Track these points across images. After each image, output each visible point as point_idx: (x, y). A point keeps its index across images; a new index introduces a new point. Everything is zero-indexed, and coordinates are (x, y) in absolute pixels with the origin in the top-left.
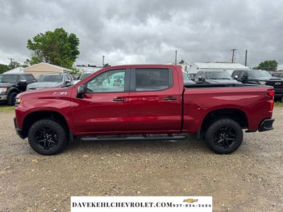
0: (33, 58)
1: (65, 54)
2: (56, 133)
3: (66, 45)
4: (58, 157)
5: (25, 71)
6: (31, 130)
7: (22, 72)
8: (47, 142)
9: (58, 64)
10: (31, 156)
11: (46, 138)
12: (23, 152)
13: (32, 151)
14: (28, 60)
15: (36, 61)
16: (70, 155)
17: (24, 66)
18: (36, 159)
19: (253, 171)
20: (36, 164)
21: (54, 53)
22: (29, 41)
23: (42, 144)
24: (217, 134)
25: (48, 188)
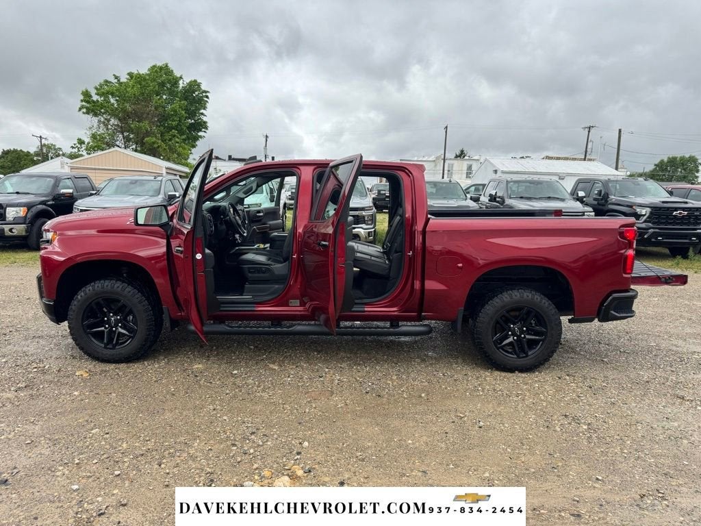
0: (94, 136)
1: (171, 128)
2: (131, 312)
3: (176, 105)
4: (136, 368)
5: (72, 168)
6: (74, 305)
7: (67, 170)
8: (111, 333)
9: (153, 152)
10: (75, 362)
11: (109, 322)
12: (55, 353)
13: (77, 352)
14: (81, 142)
15: (100, 143)
16: (163, 363)
17: (72, 157)
18: (84, 368)
19: (574, 410)
20: (84, 380)
21: (145, 125)
22: (87, 95)
23: (99, 336)
24: (501, 325)
25: (107, 430)
